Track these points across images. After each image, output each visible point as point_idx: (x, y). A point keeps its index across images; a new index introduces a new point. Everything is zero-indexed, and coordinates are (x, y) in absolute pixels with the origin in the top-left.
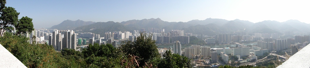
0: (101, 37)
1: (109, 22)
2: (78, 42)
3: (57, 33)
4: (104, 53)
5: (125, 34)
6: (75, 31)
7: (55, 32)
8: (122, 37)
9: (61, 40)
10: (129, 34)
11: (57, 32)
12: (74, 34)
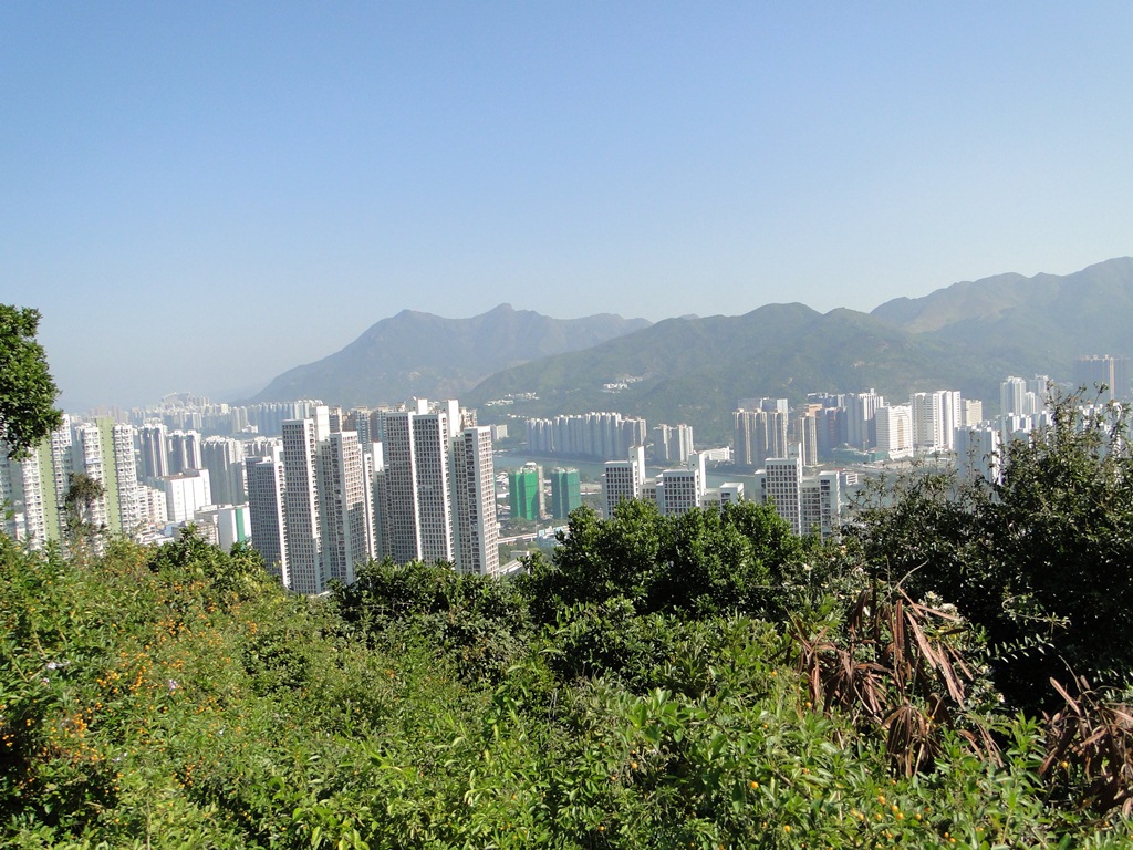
0: (702, 442)
1: (768, 313)
2: (511, 500)
3: (324, 433)
4: (707, 579)
5: (923, 416)
6: (481, 408)
7: (307, 423)
8: (893, 443)
9: (358, 489)
10: (954, 413)
11: (319, 429)
12: (469, 437)
